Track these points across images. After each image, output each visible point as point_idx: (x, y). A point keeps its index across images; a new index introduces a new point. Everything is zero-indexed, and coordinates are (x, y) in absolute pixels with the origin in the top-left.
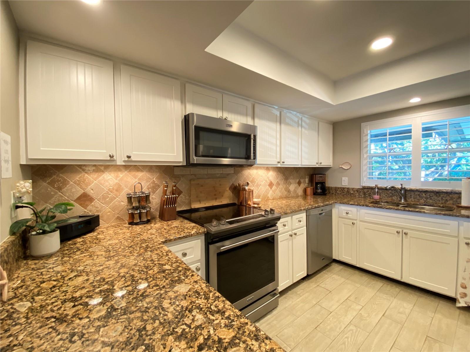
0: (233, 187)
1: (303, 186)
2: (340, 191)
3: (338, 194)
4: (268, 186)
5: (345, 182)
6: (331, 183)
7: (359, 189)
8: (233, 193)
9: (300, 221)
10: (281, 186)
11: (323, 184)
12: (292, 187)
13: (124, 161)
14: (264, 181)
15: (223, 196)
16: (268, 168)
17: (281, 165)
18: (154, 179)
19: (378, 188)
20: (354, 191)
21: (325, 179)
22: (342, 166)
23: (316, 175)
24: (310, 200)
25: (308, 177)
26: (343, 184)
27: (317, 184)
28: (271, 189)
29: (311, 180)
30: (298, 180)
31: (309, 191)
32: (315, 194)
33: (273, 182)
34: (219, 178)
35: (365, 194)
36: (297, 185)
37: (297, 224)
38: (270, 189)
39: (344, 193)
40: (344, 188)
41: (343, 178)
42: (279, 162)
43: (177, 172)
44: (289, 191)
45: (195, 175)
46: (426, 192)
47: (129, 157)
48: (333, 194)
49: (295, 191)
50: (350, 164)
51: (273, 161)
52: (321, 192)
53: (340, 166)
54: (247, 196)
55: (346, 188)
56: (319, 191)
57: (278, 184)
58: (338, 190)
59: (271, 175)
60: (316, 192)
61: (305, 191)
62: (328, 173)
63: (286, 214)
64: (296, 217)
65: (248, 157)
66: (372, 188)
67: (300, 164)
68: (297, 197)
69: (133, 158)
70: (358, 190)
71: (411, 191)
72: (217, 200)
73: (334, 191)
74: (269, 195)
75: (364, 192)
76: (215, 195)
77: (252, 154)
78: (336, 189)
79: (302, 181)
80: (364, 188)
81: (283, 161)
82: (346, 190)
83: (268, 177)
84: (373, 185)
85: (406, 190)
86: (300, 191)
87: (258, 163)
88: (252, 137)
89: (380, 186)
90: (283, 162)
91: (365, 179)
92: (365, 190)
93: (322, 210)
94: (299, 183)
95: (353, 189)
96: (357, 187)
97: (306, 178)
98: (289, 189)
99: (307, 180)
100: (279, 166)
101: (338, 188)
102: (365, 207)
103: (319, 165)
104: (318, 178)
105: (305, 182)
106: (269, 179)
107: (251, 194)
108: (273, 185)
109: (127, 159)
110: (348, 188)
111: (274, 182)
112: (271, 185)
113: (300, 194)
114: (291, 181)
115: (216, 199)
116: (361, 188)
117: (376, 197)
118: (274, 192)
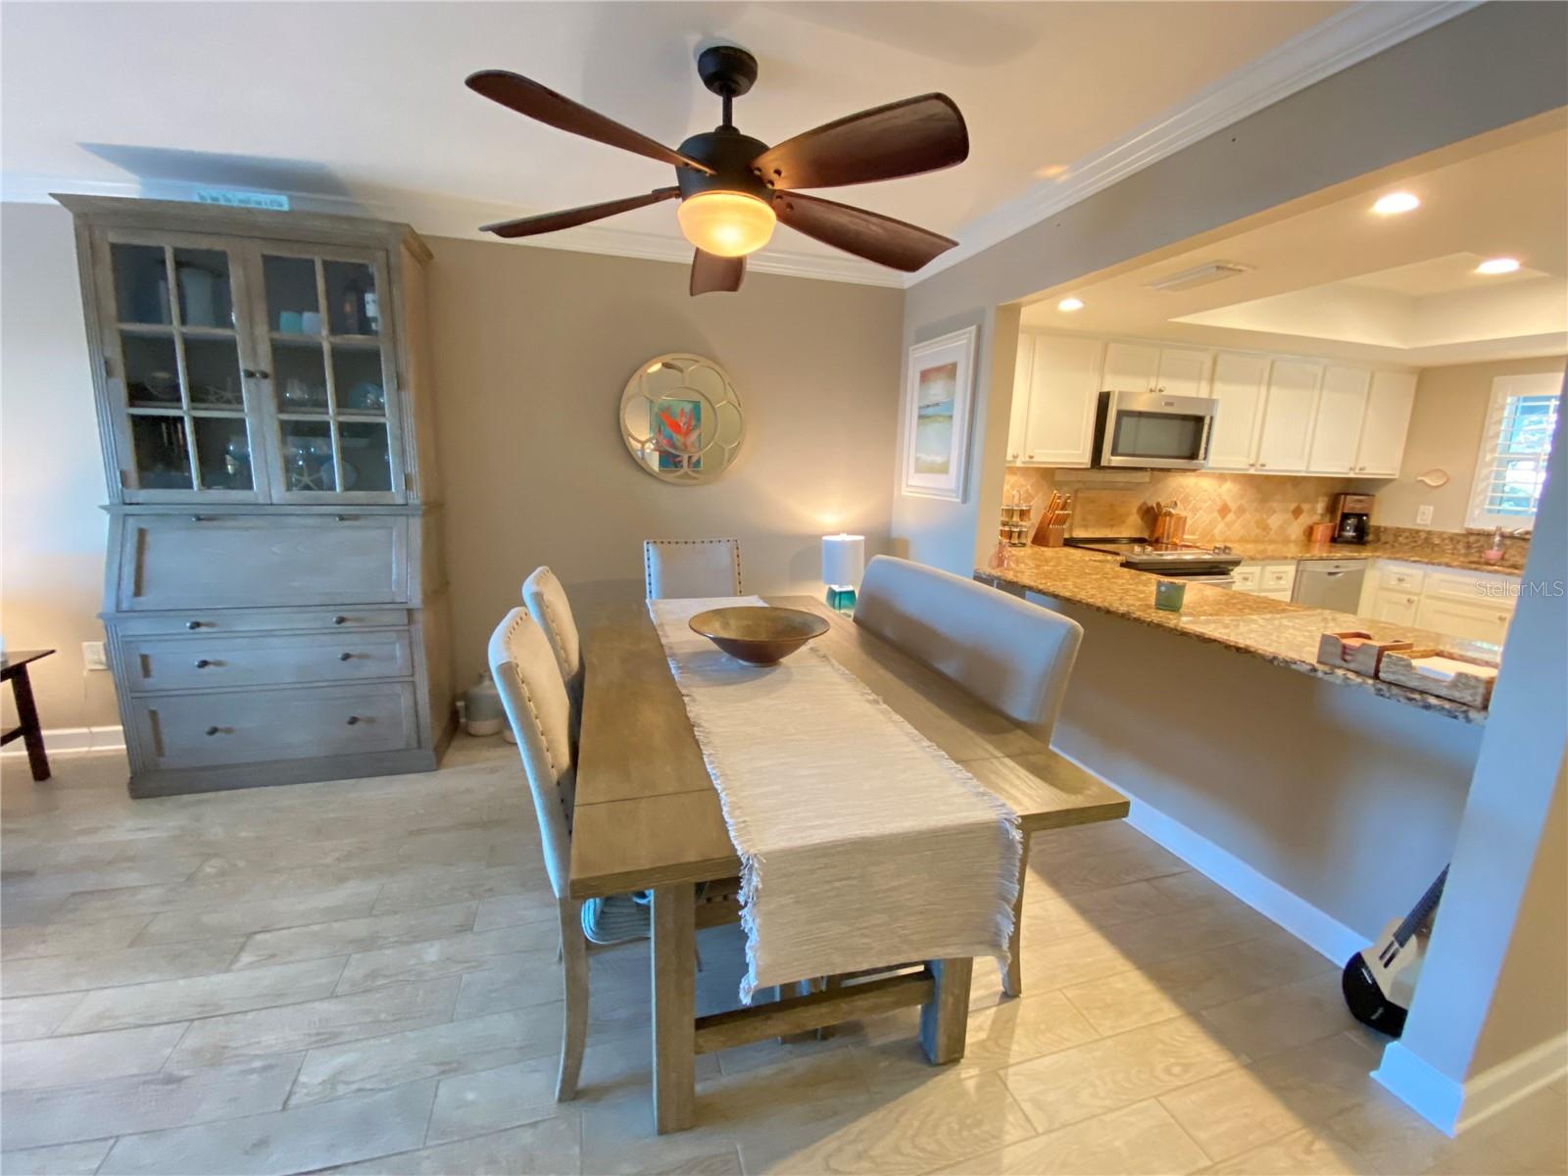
0: (1145, 507)
1: (1305, 520)
2: (1407, 538)
3: (1400, 544)
4: (1216, 514)
5: (1425, 518)
6: (1381, 517)
7: (1457, 534)
8: (1142, 519)
9: (1280, 578)
10: (1247, 516)
12: (1275, 521)
13: (1024, 463)
14: (1210, 502)
15: (1124, 522)
16: (1222, 477)
17: (1256, 470)
18: (1029, 487)
19: (1503, 536)
20: (1443, 540)
21: (1372, 504)
22: (1423, 478)
23: (1349, 497)
24: (1318, 550)
25: (1326, 499)
26: (1419, 521)
27: (1345, 516)
28: (1223, 518)
29: (1332, 508)
30: (1293, 506)
31: (1322, 532)
32: (1335, 539)
33: (1230, 504)
34: (1122, 489)
35: (1468, 546)
36: (1290, 516)
37: (1272, 584)
38: (1220, 519)
39: (1415, 542)
40: (1418, 532)
41: (1423, 508)
42: (1252, 465)
43: (1059, 477)
44: (1266, 528)
45: (1084, 482)
47: (1031, 457)
48: (1387, 543)
49: (1282, 529)
51: (1240, 463)
52: (1353, 537)
53: (1420, 478)
54: (1172, 530)
55: (1423, 531)
56: (1350, 533)
57: (1241, 511)
58: (1400, 536)
59: (1228, 490)
60: (1340, 536)
61: (1310, 532)
62: (1381, 494)
63: (1252, 559)
64: (1273, 569)
65: (1193, 455)
66: (1489, 535)
67: (1304, 468)
68: (1287, 541)
69: (1034, 460)
72: (1114, 529)
73: (1390, 539)
74: (1216, 531)
75: (1468, 542)
76: (1112, 520)
77: (1202, 451)
78: (1397, 532)
79: (1306, 507)
80: (1470, 533)
81: (1260, 462)
82: (1423, 535)
83: (1220, 495)
84: (1491, 528)
86: (1296, 530)
87: (1210, 465)
88: (1207, 421)
89: (1507, 530)
90: (1263, 465)
91: (1477, 512)
93: (1337, 567)
94: (1297, 512)
95: (1441, 535)
96: (1454, 530)
97: (1317, 502)
98: (1267, 525)
99: (1320, 506)
100: (1252, 471)
101: (1404, 530)
102: (1442, 568)
103: (1356, 474)
104: (1351, 504)
105: (1313, 511)
106: (1221, 498)
107: (1181, 523)
108: (1230, 510)
109: (1028, 459)
110: (1429, 533)
111: (1233, 506)
112: (1224, 510)
113: (1293, 537)
114: (1275, 505)
115: (1112, 526)
116: (1463, 532)
117: (1494, 553)
118: (1229, 525)
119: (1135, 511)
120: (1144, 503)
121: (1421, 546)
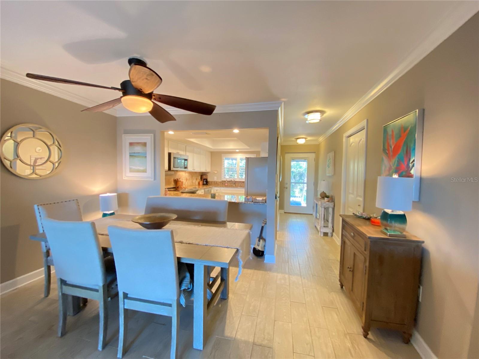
1: (198, 181)
2: (214, 183)
5: (215, 179)
6: (209, 180)
11: (206, 179)
12: (194, 181)
14: (185, 178)
16: (186, 172)
21: (207, 178)
24: (201, 186)
25: (200, 176)
27: (204, 179)
29: (201, 178)
30: (196, 178)
31: (201, 183)
32: (203, 184)
35: (222, 184)
36: (196, 180)
40: (215, 181)
41: (215, 177)
44: (192, 182)
46: (240, 182)
48: (210, 184)
49: (195, 183)
50: (217, 171)
53: (214, 172)
54: (181, 185)
56: (205, 183)
59: (187, 175)
61: (199, 183)
62: (209, 175)
66: (225, 181)
67: (199, 170)
68: (196, 185)
70: (220, 182)
71: (237, 182)
74: (186, 184)
78: (212, 182)
79: (198, 178)
80: (223, 181)
82: (216, 182)
84: (225, 180)
85: (235, 182)
86: (197, 183)
90: (195, 170)
91: (223, 178)
93: (205, 190)
94: (197, 179)
95: (218, 182)
96: (220, 181)
99: (200, 178)
100: (192, 171)
101: (213, 181)
103: (206, 171)
104: (204, 177)
110: (217, 182)
111: (188, 178)
114: (194, 178)
116: (221, 181)
117: (226, 184)
118: (188, 183)
119: (173, 181)
120: (174, 179)
121: (216, 184)
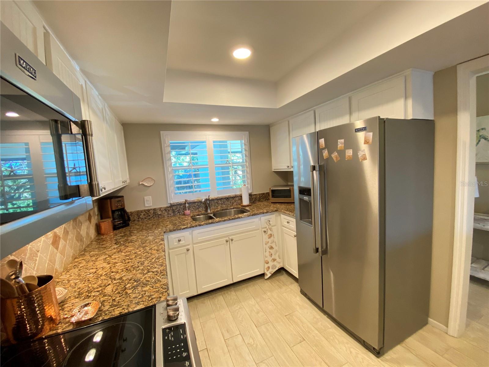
1: (93, 221)
2: (144, 215)
4: (51, 248)
5: (149, 203)
10: (71, 235)
11: (122, 210)
12: (84, 231)
19: (189, 203)
20: (162, 211)
22: (143, 183)
26: (146, 205)
27: (113, 212)
28: (57, 248)
30: (87, 215)
39: (149, 216)
44: (81, 239)
49: (88, 234)
50: (152, 179)
52: (122, 223)
55: (151, 209)
56: (118, 222)
57: (66, 234)
61: (98, 229)
66: (180, 204)
70: (166, 209)
73: (136, 217)
75: (173, 210)
78: (138, 213)
80: (172, 206)
82: (152, 212)
84: (182, 200)
86: (92, 230)
89: (189, 200)
91: (172, 195)
92: (174, 208)
95: (160, 208)
98: (81, 236)
99: (96, 210)
101: (142, 211)
104: (115, 205)
105: (94, 214)
110: (154, 209)
112: (56, 241)
113: (93, 236)
116: (169, 205)
117: (187, 212)
